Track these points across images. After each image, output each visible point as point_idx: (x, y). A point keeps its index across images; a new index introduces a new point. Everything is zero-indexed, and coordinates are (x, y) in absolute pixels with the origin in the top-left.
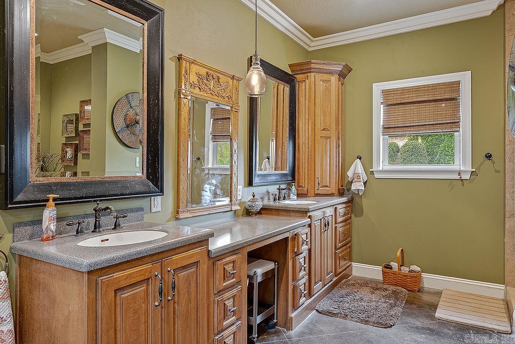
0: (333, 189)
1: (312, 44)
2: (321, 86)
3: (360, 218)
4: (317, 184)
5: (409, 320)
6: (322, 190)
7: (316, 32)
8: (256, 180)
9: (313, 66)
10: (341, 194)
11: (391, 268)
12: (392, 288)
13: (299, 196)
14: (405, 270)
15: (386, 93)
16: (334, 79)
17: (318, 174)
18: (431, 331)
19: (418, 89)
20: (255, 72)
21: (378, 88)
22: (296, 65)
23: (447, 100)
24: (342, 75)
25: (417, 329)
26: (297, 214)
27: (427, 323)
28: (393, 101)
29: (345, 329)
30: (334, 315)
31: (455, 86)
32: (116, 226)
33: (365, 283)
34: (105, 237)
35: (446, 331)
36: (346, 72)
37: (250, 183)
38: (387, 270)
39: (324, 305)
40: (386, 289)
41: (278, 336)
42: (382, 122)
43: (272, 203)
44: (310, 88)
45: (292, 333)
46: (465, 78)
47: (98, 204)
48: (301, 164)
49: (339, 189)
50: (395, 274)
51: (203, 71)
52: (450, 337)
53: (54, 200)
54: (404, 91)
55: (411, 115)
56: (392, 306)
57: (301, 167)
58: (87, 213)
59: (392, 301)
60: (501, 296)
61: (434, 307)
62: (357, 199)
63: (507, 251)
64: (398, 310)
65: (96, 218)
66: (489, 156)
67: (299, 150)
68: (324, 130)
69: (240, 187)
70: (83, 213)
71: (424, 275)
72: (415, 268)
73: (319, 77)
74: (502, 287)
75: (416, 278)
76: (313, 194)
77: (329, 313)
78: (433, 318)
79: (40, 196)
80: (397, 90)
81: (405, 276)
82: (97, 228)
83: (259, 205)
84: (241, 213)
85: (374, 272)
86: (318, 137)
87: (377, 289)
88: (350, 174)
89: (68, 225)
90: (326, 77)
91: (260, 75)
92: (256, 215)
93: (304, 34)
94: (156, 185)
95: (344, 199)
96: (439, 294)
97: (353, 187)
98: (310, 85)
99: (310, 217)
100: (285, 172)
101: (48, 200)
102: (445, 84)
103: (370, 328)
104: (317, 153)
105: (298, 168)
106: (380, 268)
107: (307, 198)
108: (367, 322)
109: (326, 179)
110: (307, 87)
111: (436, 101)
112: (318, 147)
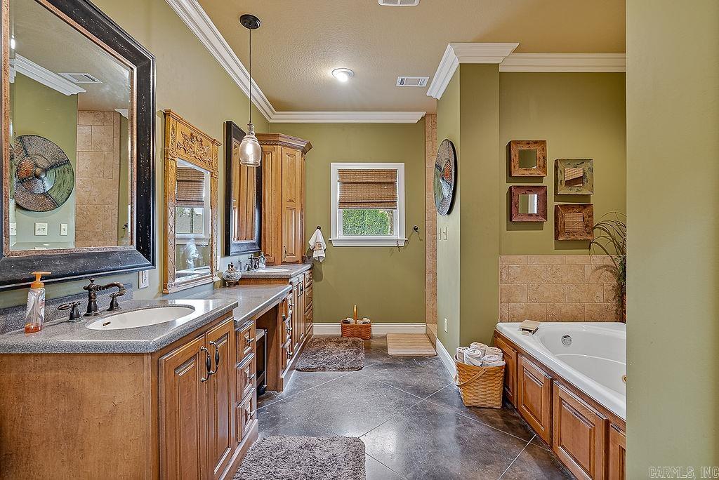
0: (298, 257)
1: (273, 117)
2: (286, 159)
3: (320, 283)
4: (283, 252)
5: (372, 361)
6: (288, 259)
7: (279, 106)
8: (233, 249)
9: (280, 139)
10: (304, 261)
11: (349, 323)
12: (350, 339)
13: (268, 264)
14: (360, 322)
15: (342, 172)
16: (298, 154)
17: (285, 244)
18: (390, 365)
19: (367, 172)
20: (250, 141)
21: (335, 167)
22: (263, 135)
23: (388, 183)
24: (304, 152)
25: (380, 366)
26: (278, 282)
27: (385, 360)
28: (348, 180)
29: (328, 379)
30: (315, 370)
31: (393, 173)
32: (113, 307)
33: (329, 339)
34: (106, 320)
35: (399, 363)
36: (307, 149)
37: (227, 252)
38: (346, 325)
39: (302, 363)
40: (347, 341)
41: (272, 399)
42: (338, 197)
43: (246, 273)
44: (277, 160)
45: (283, 393)
46: (400, 168)
47: (92, 281)
48: (267, 233)
49: (302, 257)
50: (353, 327)
51: (188, 131)
52: (404, 366)
53: (43, 278)
54: (356, 172)
55: (362, 193)
56: (358, 353)
57: (267, 236)
58: (72, 293)
59: (355, 349)
60: (424, 331)
61: (386, 348)
62: (317, 266)
63: (427, 298)
64: (362, 355)
65: (90, 298)
66: (416, 229)
67: (265, 219)
68: (290, 201)
69: (219, 257)
70: (66, 294)
71: (373, 325)
72: (366, 320)
73: (285, 150)
74: (424, 325)
75: (368, 327)
76: (279, 262)
77: (309, 369)
78: (387, 355)
79: (20, 275)
80: (351, 171)
81: (360, 327)
82: (91, 310)
83: (238, 274)
84: (218, 284)
85: (334, 329)
86: (284, 208)
87: (340, 342)
88: (312, 242)
89: (61, 309)
90: (291, 151)
91: (255, 145)
92: (235, 285)
93: (267, 105)
94: (148, 257)
95: (309, 266)
96: (385, 337)
97: (315, 255)
98: (276, 156)
99: (291, 283)
100: (253, 241)
101: (33, 279)
102: (387, 171)
103: (346, 373)
104: (283, 223)
105: (265, 238)
106: (339, 325)
107: (274, 267)
108: (342, 370)
109: (292, 248)
110: (274, 158)
111: (380, 183)
112: (285, 217)
